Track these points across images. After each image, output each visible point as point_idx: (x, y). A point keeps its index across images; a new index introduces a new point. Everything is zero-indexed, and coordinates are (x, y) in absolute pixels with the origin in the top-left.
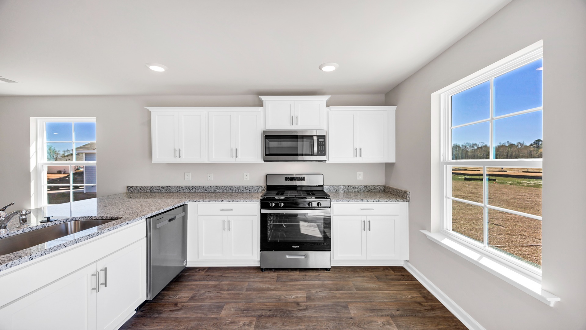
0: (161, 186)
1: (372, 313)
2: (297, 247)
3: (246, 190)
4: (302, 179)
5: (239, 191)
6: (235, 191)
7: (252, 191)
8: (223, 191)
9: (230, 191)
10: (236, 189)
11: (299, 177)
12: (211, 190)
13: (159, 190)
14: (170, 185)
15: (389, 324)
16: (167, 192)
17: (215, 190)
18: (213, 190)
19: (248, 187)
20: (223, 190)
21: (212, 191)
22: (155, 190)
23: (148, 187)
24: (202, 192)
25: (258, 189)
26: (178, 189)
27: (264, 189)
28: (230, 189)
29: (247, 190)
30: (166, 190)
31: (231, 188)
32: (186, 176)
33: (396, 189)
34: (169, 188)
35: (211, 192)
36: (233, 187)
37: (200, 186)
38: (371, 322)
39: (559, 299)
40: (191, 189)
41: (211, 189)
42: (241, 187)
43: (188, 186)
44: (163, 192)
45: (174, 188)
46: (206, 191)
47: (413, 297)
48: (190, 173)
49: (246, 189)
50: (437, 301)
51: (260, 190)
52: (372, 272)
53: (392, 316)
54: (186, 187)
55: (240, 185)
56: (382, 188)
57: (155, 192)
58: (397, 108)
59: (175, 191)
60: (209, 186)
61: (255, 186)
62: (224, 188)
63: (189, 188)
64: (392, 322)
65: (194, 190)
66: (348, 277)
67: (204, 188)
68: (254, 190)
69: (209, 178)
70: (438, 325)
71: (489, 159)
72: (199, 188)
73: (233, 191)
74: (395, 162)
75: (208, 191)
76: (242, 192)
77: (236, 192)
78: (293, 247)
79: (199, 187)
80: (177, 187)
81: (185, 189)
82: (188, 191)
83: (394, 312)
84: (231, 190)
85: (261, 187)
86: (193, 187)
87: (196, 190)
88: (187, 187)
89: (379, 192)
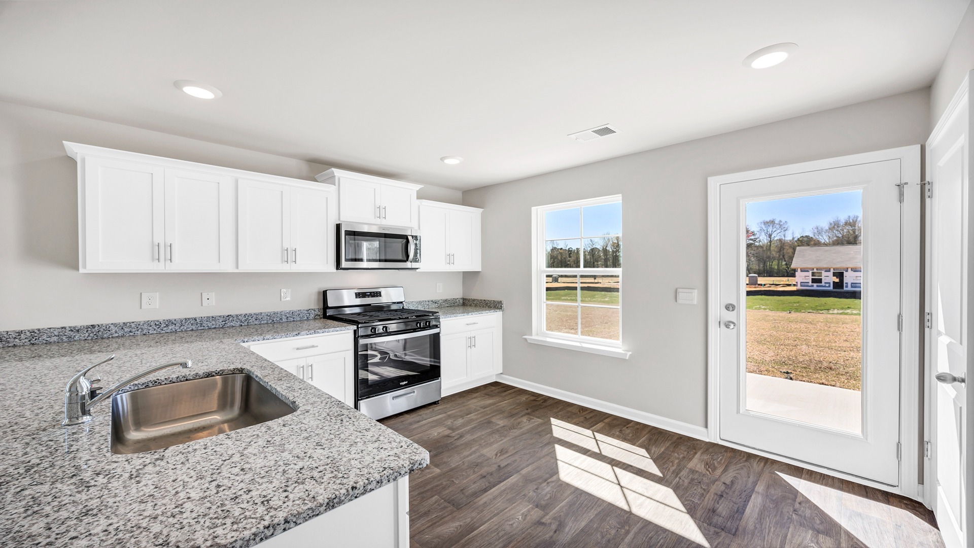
0: (70, 327)
1: (513, 417)
2: (405, 383)
3: (287, 318)
4: (378, 294)
5: (273, 321)
6: (265, 321)
7: (299, 319)
8: (241, 324)
9: (257, 322)
10: (269, 317)
11: (374, 292)
12: (213, 325)
13: (64, 338)
14: (100, 323)
15: (531, 419)
16: (90, 338)
17: (224, 323)
18: (220, 323)
19: (291, 313)
20: (241, 322)
21: (217, 326)
22: (48, 339)
23: (20, 333)
24: (192, 330)
25: (308, 315)
26: (126, 330)
27: (319, 313)
28: (256, 320)
29: (290, 318)
30: (87, 335)
31: (257, 316)
32: (144, 301)
33: (484, 300)
34: (96, 328)
35: (215, 328)
36: (263, 314)
37: (186, 319)
38: (519, 423)
39: (630, 353)
40: (163, 326)
41: (213, 322)
42: (277, 313)
43: (154, 321)
44: (75, 341)
45: (112, 327)
46: (202, 328)
47: (527, 399)
48: (158, 293)
49: (288, 315)
50: (543, 395)
51: (313, 316)
52: (477, 392)
53: (528, 414)
54: (149, 323)
55: (276, 310)
56: (461, 301)
57: (48, 343)
58: (483, 211)
59: (117, 335)
60: (208, 317)
61: (304, 310)
62: (244, 319)
63: (158, 324)
64: (532, 417)
65: (170, 328)
66: (463, 403)
67: (198, 320)
68: (301, 316)
69: (205, 302)
70: (558, 408)
71: (580, 267)
72: (186, 322)
73: (262, 322)
74: (480, 270)
75: (208, 326)
76: (280, 322)
77: (267, 323)
78: (401, 384)
79: (184, 321)
80: (122, 325)
81: (146, 326)
82: (155, 332)
83: (526, 411)
84: (258, 320)
85: (313, 311)
86: (170, 321)
87: (177, 328)
88: (152, 324)
89: (458, 306)
